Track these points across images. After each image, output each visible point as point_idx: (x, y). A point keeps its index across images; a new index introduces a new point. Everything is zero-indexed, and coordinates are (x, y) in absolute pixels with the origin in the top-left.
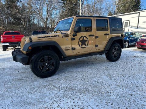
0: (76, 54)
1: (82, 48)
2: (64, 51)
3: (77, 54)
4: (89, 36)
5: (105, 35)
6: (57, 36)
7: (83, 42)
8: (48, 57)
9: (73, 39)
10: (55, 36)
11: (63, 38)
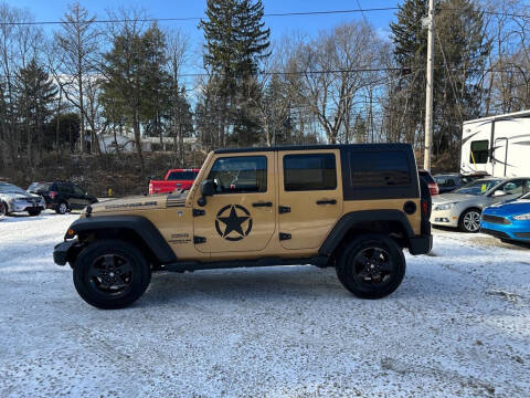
0: (208, 255)
1: (228, 239)
2: (170, 244)
3: (213, 255)
4: (255, 205)
5: (319, 203)
6: (151, 204)
7: (233, 222)
8: (115, 257)
9: (197, 213)
10: (146, 204)
11: (169, 209)
